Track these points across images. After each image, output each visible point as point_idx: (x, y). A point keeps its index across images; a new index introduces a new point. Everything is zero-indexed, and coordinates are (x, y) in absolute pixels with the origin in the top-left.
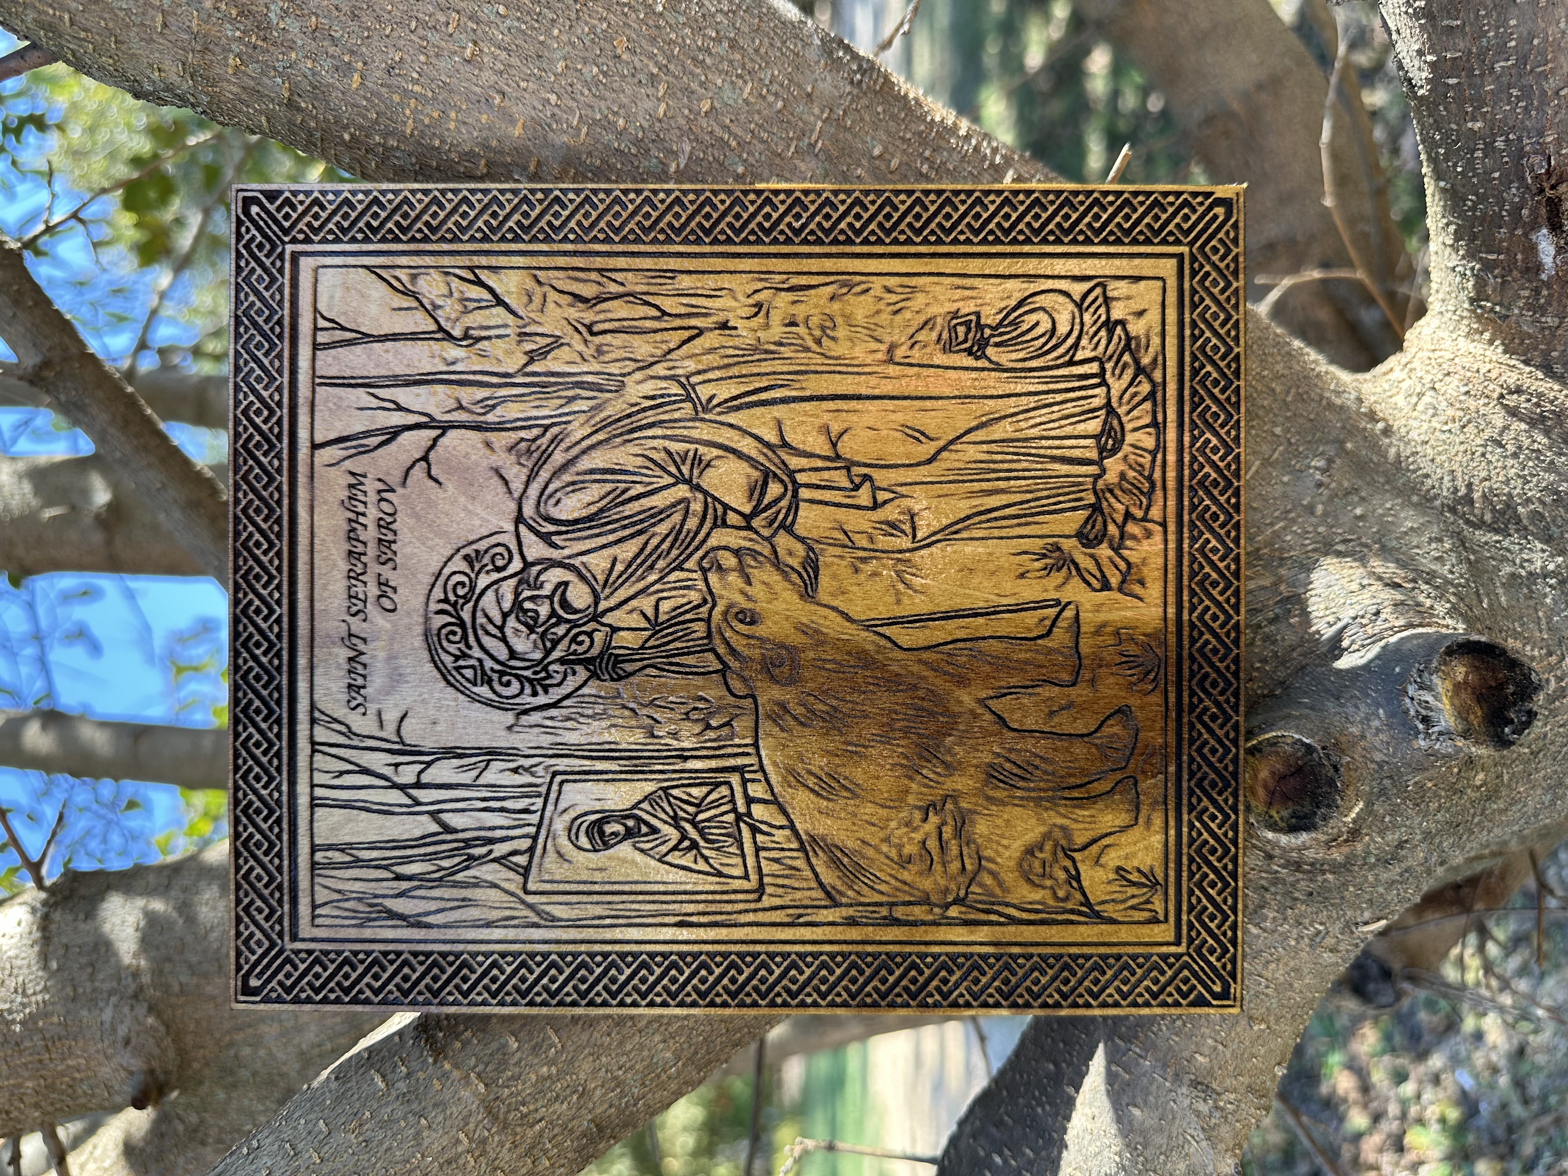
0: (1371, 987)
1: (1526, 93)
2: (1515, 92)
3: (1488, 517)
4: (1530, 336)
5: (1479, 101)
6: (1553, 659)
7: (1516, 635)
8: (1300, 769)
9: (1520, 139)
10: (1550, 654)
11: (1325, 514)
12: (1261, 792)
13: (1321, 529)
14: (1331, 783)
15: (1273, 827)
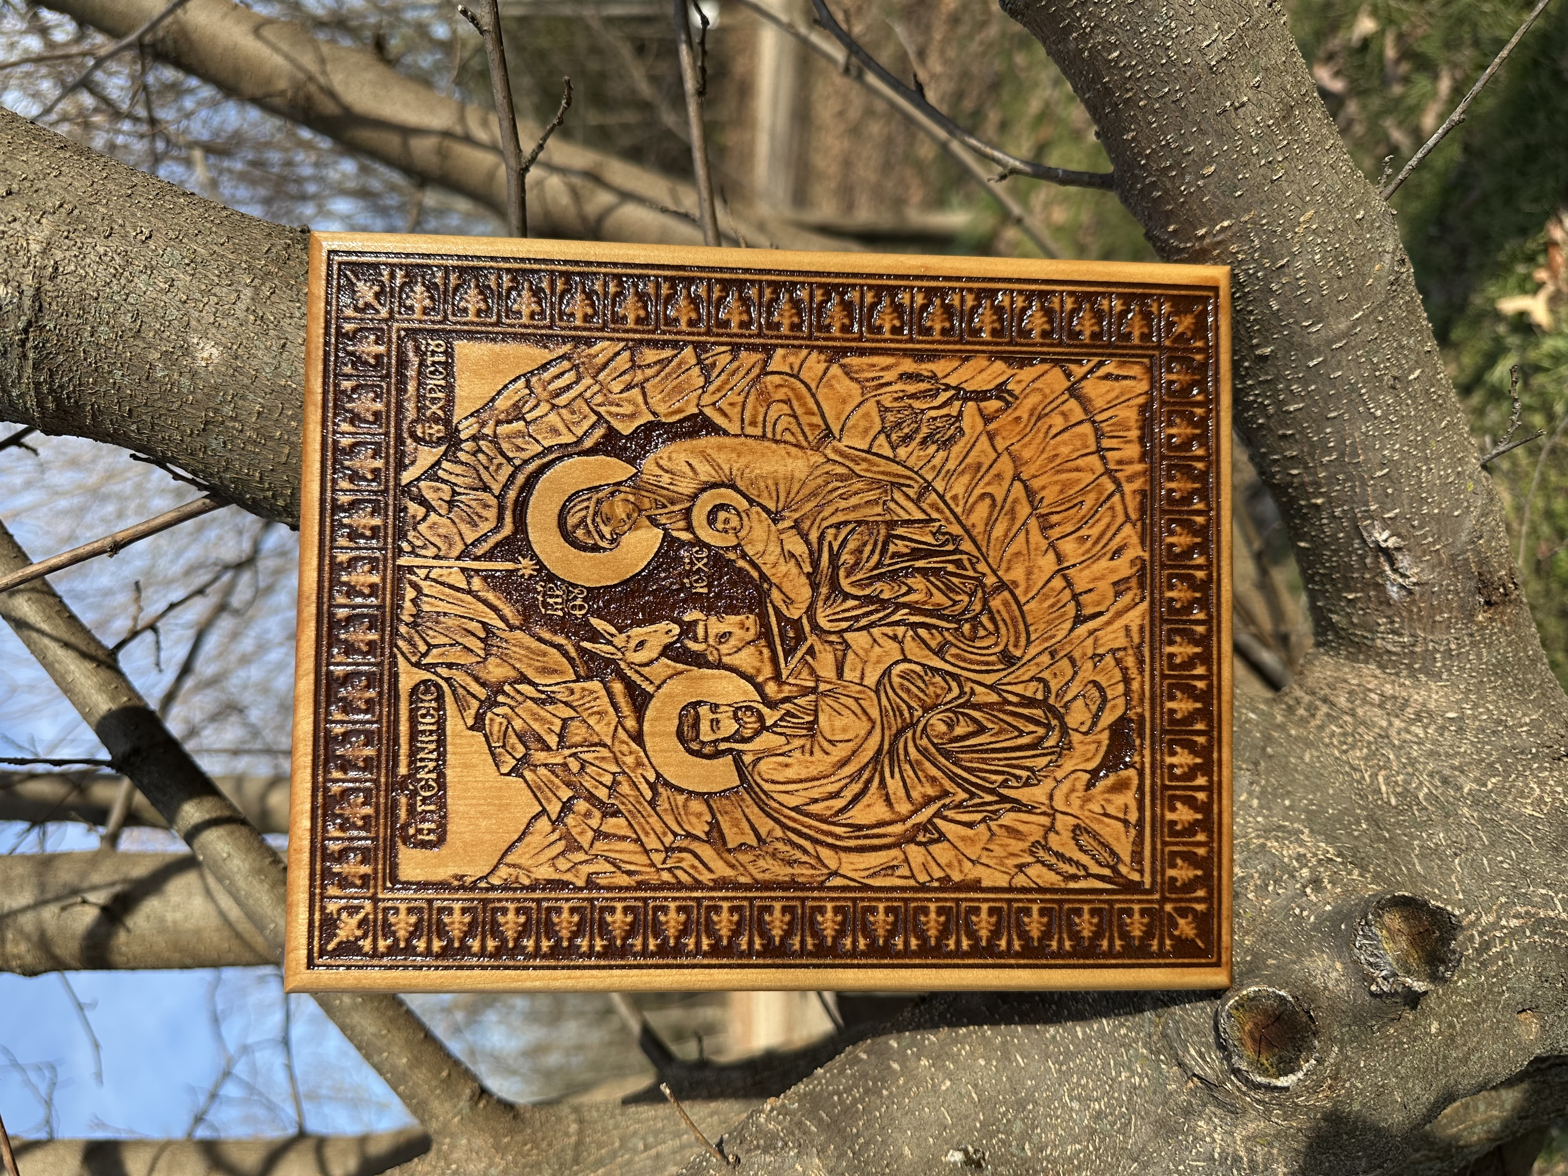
1: (1349, 478)
2: (1341, 477)
3: (1393, 802)
4: (1395, 654)
5: (1317, 484)
6: (1472, 917)
7: (1438, 898)
8: (1278, 1018)
9: (1352, 509)
10: (1468, 912)
11: (1261, 806)
12: (1249, 1042)
13: (1260, 819)
14: (1307, 1028)
15: (1265, 1072)
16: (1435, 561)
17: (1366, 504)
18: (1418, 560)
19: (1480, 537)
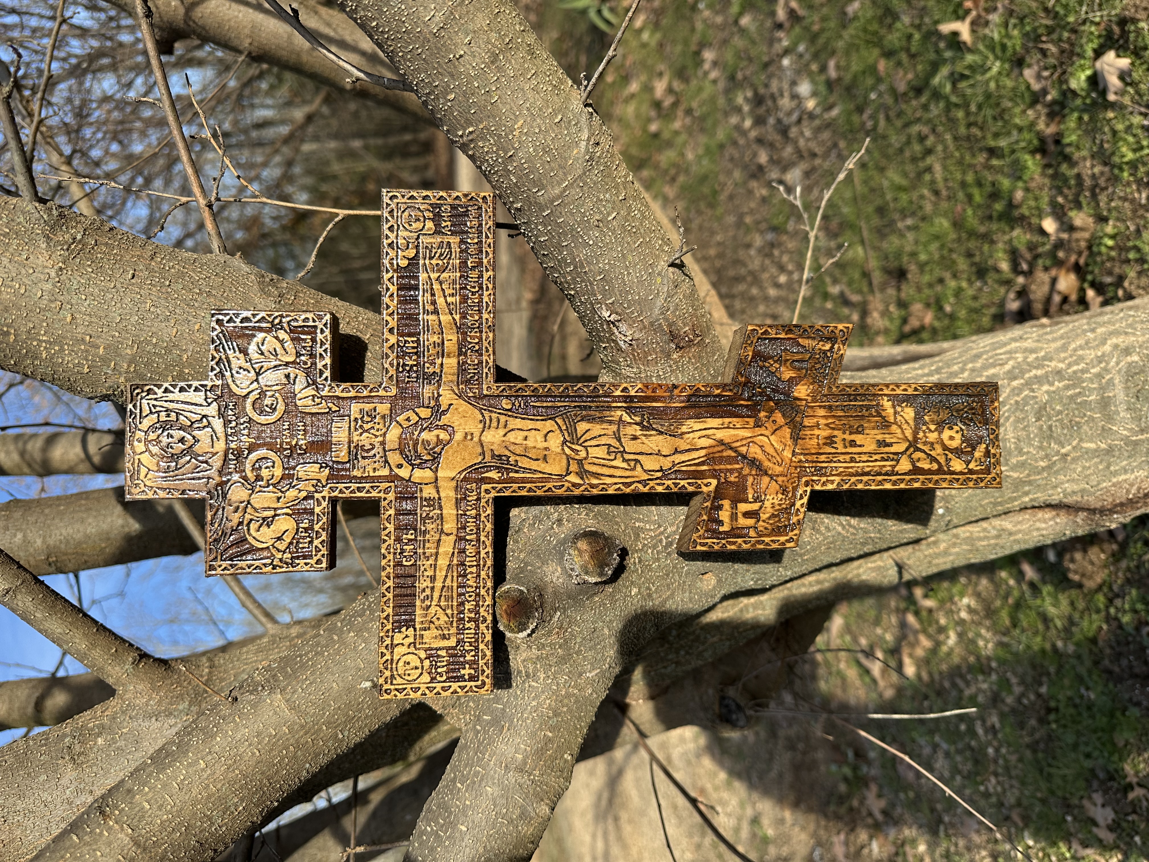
0: (734, 717)
1: (583, 280)
2: (578, 280)
5: (568, 283)
8: (520, 602)
9: (589, 298)
12: (505, 616)
14: (532, 606)
15: (512, 631)
16: (641, 326)
17: (595, 295)
18: (631, 326)
19: (667, 311)
